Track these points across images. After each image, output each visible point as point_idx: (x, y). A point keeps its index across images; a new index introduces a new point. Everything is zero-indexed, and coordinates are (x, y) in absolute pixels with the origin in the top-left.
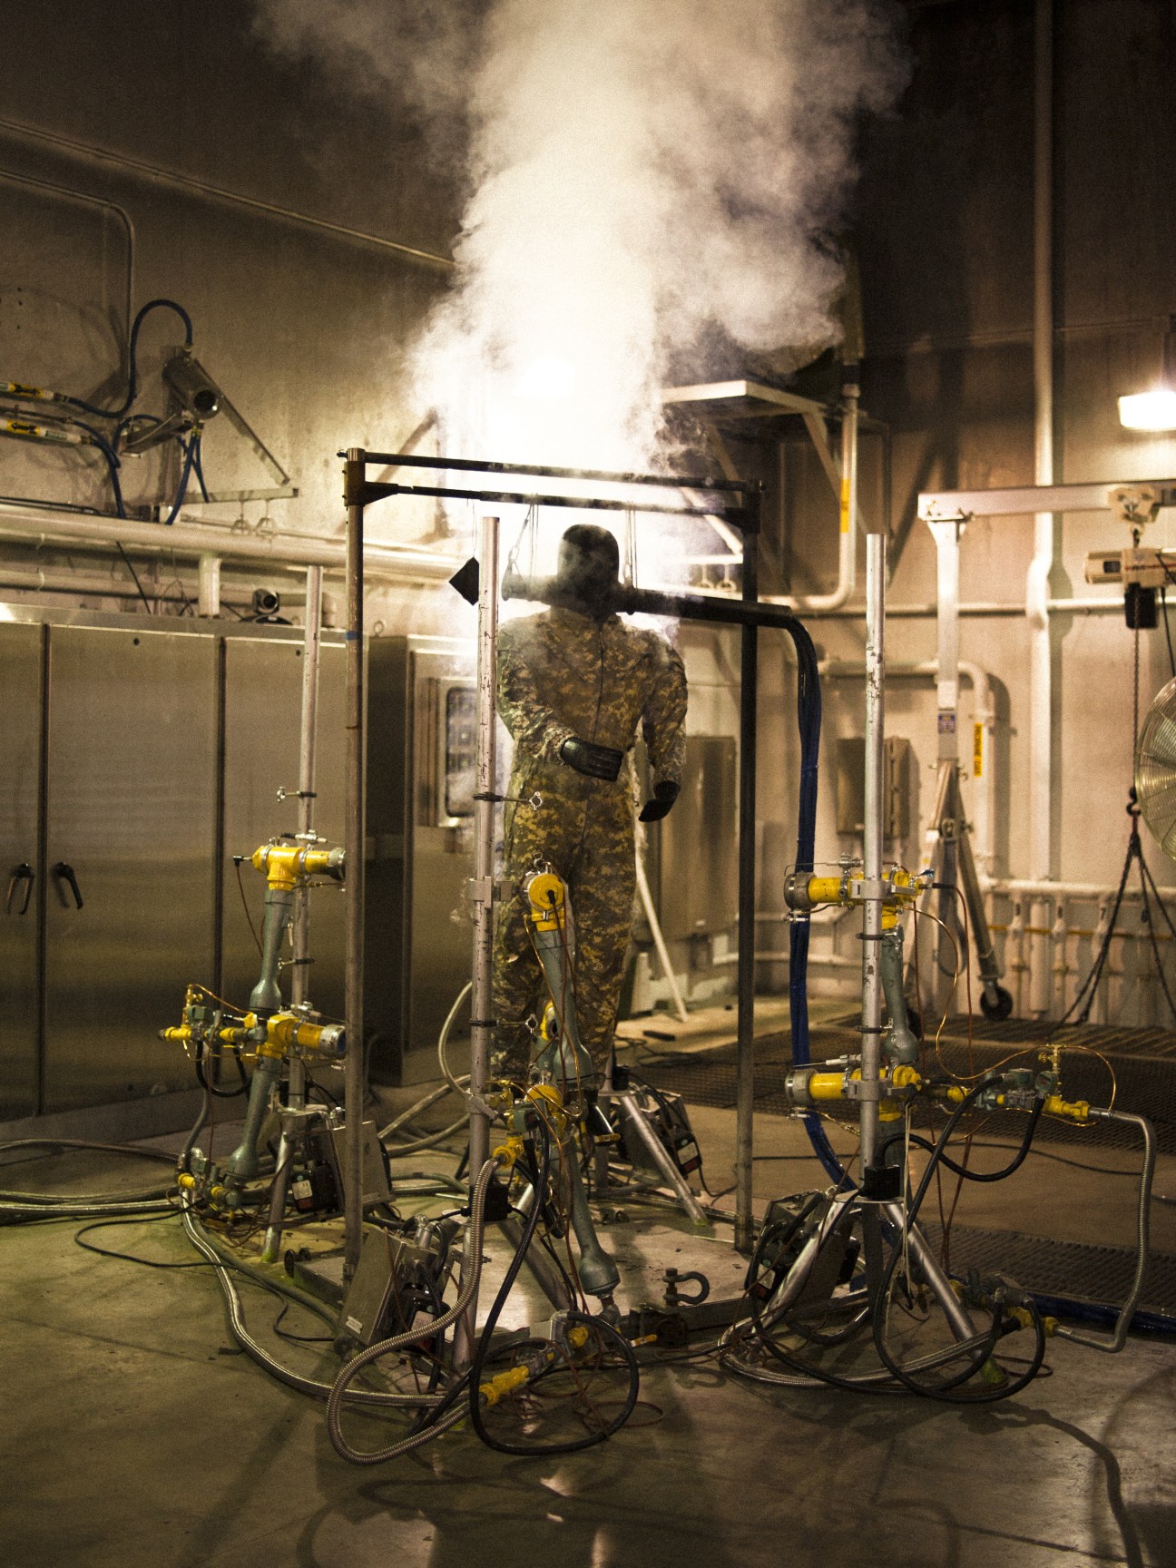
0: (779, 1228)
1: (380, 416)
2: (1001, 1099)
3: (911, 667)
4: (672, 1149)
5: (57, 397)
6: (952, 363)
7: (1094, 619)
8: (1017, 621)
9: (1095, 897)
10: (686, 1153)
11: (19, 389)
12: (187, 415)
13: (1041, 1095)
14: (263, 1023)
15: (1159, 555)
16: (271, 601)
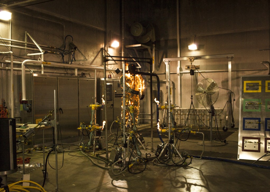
0: (159, 148)
1: (95, 50)
2: (185, 131)
3: (162, 81)
4: (141, 141)
5: (56, 48)
6: (166, 41)
7: (185, 74)
8: (176, 74)
9: (186, 110)
10: (143, 141)
11: (52, 47)
12: (73, 50)
13: (190, 131)
14: (91, 126)
15: (194, 66)
16: (84, 74)
